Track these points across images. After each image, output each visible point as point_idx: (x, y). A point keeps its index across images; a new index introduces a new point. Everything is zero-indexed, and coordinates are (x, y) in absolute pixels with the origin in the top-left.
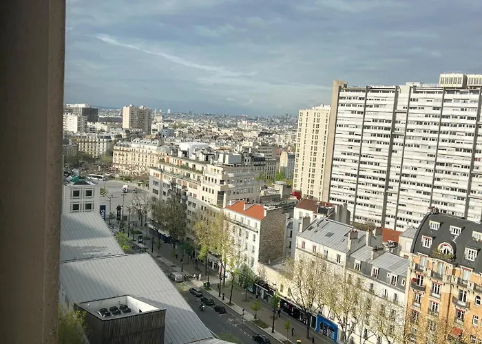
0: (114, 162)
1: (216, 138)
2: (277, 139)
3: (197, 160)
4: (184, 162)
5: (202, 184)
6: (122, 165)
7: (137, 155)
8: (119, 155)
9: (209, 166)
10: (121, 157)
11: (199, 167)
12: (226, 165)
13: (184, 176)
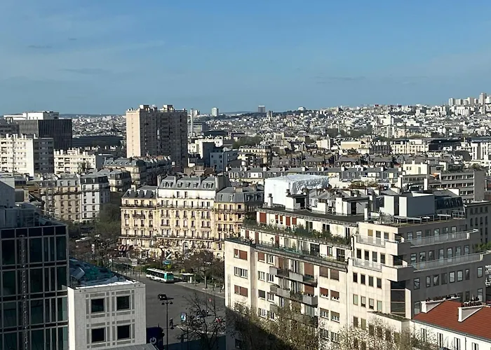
0: (123, 232)
1: (332, 160)
2: (474, 154)
3: (331, 216)
4: (301, 222)
5: (350, 267)
6: (142, 237)
7: (172, 214)
8: (135, 216)
9: (364, 227)
10: (138, 222)
11: (338, 230)
12: (403, 221)
13: (305, 251)
